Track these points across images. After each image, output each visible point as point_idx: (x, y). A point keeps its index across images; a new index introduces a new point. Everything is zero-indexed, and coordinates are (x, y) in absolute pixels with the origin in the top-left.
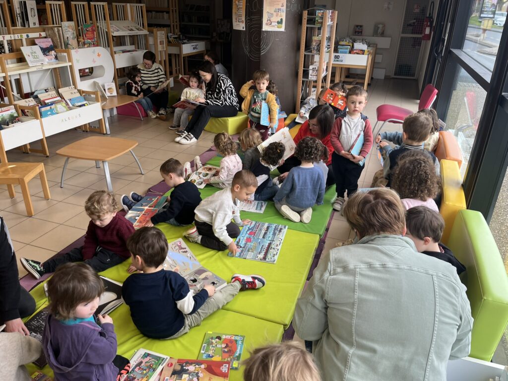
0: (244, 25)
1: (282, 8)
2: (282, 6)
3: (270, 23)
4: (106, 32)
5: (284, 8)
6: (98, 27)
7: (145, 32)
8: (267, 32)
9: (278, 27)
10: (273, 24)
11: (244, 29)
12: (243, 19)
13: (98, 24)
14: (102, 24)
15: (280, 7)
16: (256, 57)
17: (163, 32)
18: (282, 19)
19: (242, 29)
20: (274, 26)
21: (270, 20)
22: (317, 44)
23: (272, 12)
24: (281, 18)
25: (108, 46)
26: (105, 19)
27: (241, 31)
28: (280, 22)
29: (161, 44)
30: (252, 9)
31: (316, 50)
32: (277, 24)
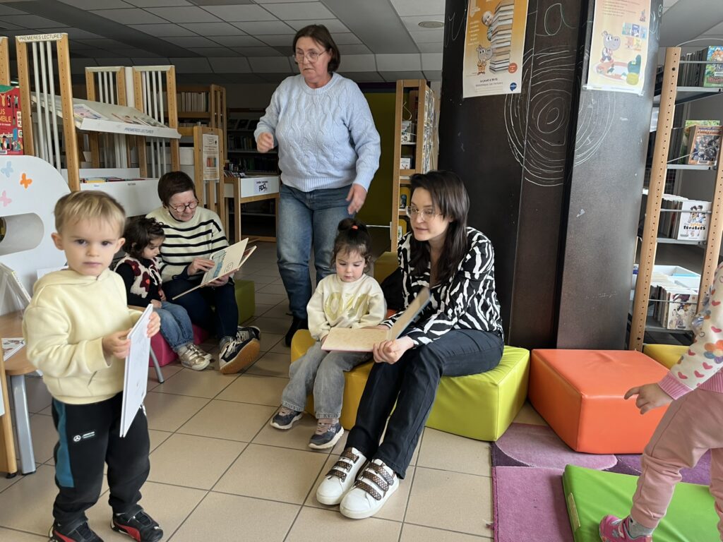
0: (517, 77)
1: (641, 24)
2: (643, 20)
3: (609, 65)
4: (58, 117)
5: (647, 24)
7: (172, 133)
8: (598, 94)
9: (628, 82)
10: (618, 70)
11: (518, 90)
12: (518, 58)
13: (36, 98)
14: (46, 101)
15: (637, 22)
16: (544, 175)
17: (216, 138)
18: (639, 59)
19: (508, 91)
20: (618, 77)
21: (610, 59)
22: (707, 140)
23: (618, 34)
24: (637, 53)
25: (63, 166)
26: (57, 92)
27: (504, 96)
28: (634, 67)
29: (209, 165)
30: (541, 30)
31: (702, 156)
32: (626, 70)
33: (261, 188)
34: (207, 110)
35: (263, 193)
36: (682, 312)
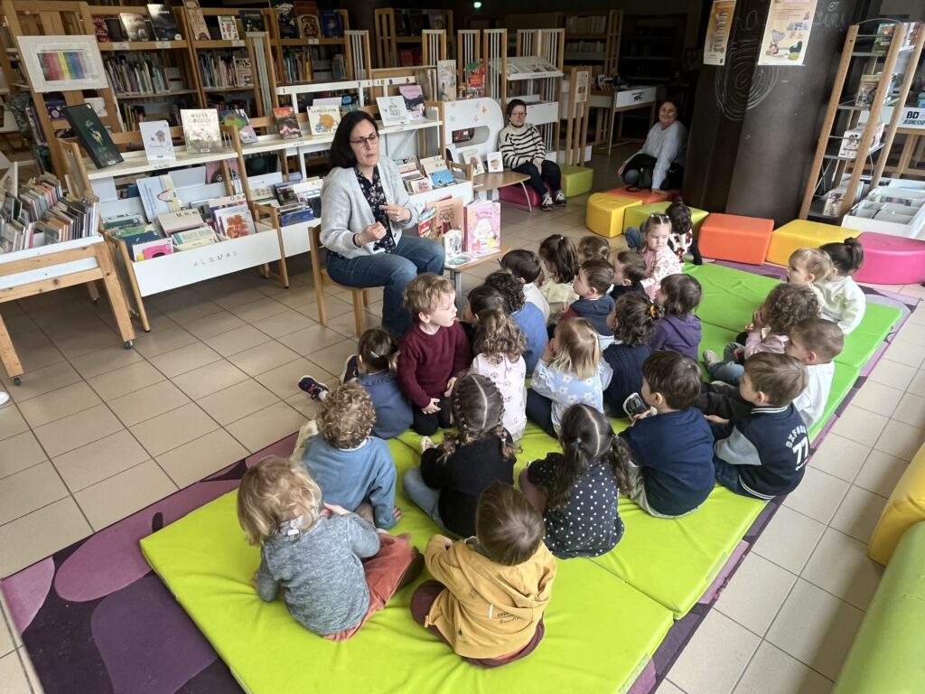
0: (723, 56)
1: (804, 22)
2: (807, 18)
3: (775, 50)
4: (499, 74)
5: (810, 23)
6: (489, 68)
7: (559, 73)
8: (767, 68)
9: (790, 59)
10: (780, 52)
11: (723, 64)
12: (724, 45)
14: (495, 64)
15: (800, 21)
16: (738, 114)
17: (587, 73)
18: (800, 44)
19: (719, 64)
20: (781, 56)
21: (776, 46)
22: (869, 90)
23: (784, 30)
24: (799, 40)
27: (716, 66)
28: (797, 49)
29: (579, 92)
30: (744, 26)
31: (865, 101)
32: (789, 52)
33: (636, 98)
34: (606, 32)
35: (638, 102)
36: (834, 205)
